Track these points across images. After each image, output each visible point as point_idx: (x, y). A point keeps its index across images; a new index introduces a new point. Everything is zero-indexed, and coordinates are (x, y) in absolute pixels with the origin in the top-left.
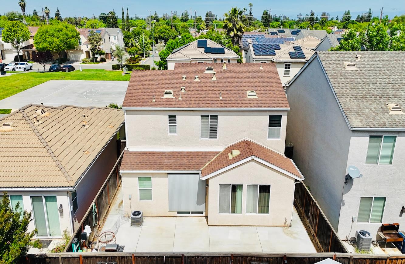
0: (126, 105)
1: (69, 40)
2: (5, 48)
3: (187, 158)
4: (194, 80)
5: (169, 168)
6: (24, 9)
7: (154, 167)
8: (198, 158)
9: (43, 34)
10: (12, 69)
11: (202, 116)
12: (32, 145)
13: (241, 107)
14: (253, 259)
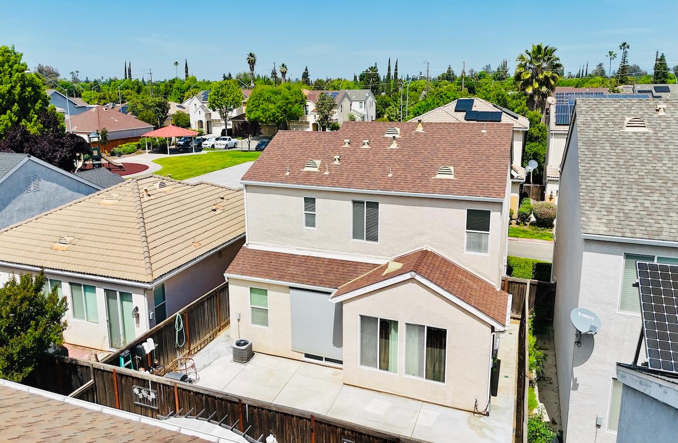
0: (248, 177)
1: (290, 106)
2: (212, 118)
3: (326, 268)
4: (361, 147)
5: (293, 278)
6: (253, 67)
7: (272, 275)
8: (342, 270)
9: (256, 99)
10: (211, 146)
11: (354, 202)
12: (128, 225)
13: (417, 191)
14: (346, 432)
